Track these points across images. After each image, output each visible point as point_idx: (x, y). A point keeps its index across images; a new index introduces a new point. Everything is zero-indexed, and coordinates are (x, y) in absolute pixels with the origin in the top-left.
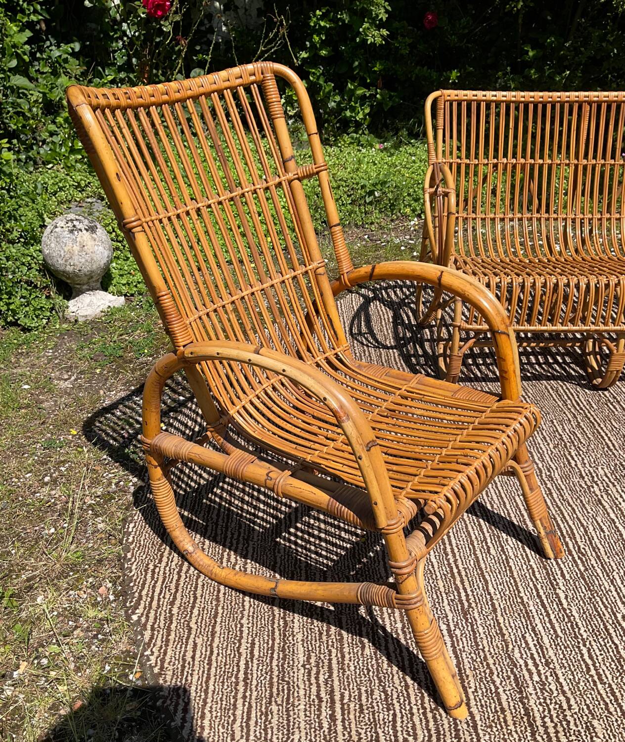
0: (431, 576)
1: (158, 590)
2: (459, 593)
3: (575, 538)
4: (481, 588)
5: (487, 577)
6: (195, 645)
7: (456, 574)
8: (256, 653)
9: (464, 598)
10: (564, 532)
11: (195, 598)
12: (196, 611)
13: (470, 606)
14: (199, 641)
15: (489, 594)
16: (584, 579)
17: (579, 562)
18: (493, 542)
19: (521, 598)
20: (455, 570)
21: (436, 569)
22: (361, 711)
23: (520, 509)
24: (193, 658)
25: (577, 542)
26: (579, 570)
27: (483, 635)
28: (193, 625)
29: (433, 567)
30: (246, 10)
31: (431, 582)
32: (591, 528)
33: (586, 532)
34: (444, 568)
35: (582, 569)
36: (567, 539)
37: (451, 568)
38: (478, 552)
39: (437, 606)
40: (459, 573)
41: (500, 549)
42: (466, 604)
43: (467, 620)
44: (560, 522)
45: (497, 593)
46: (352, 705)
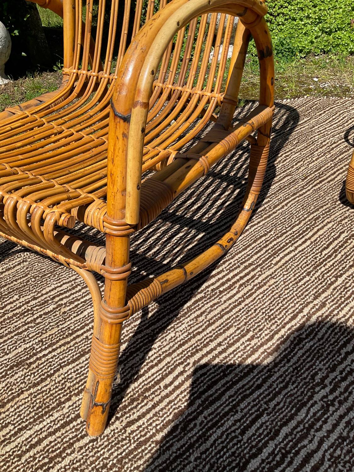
0: (61, 321)
3: (207, 408)
4: (61, 361)
7: (74, 336)
10: (210, 392)
18: (139, 340)
20: (79, 333)
21: (75, 319)
23: (215, 339)
25: (202, 412)
26: (154, 435)
29: (75, 317)
31: (51, 324)
32: (238, 416)
33: (226, 414)
34: (79, 323)
39: (18, 342)
41: (133, 350)
44: (223, 381)
45: (63, 376)
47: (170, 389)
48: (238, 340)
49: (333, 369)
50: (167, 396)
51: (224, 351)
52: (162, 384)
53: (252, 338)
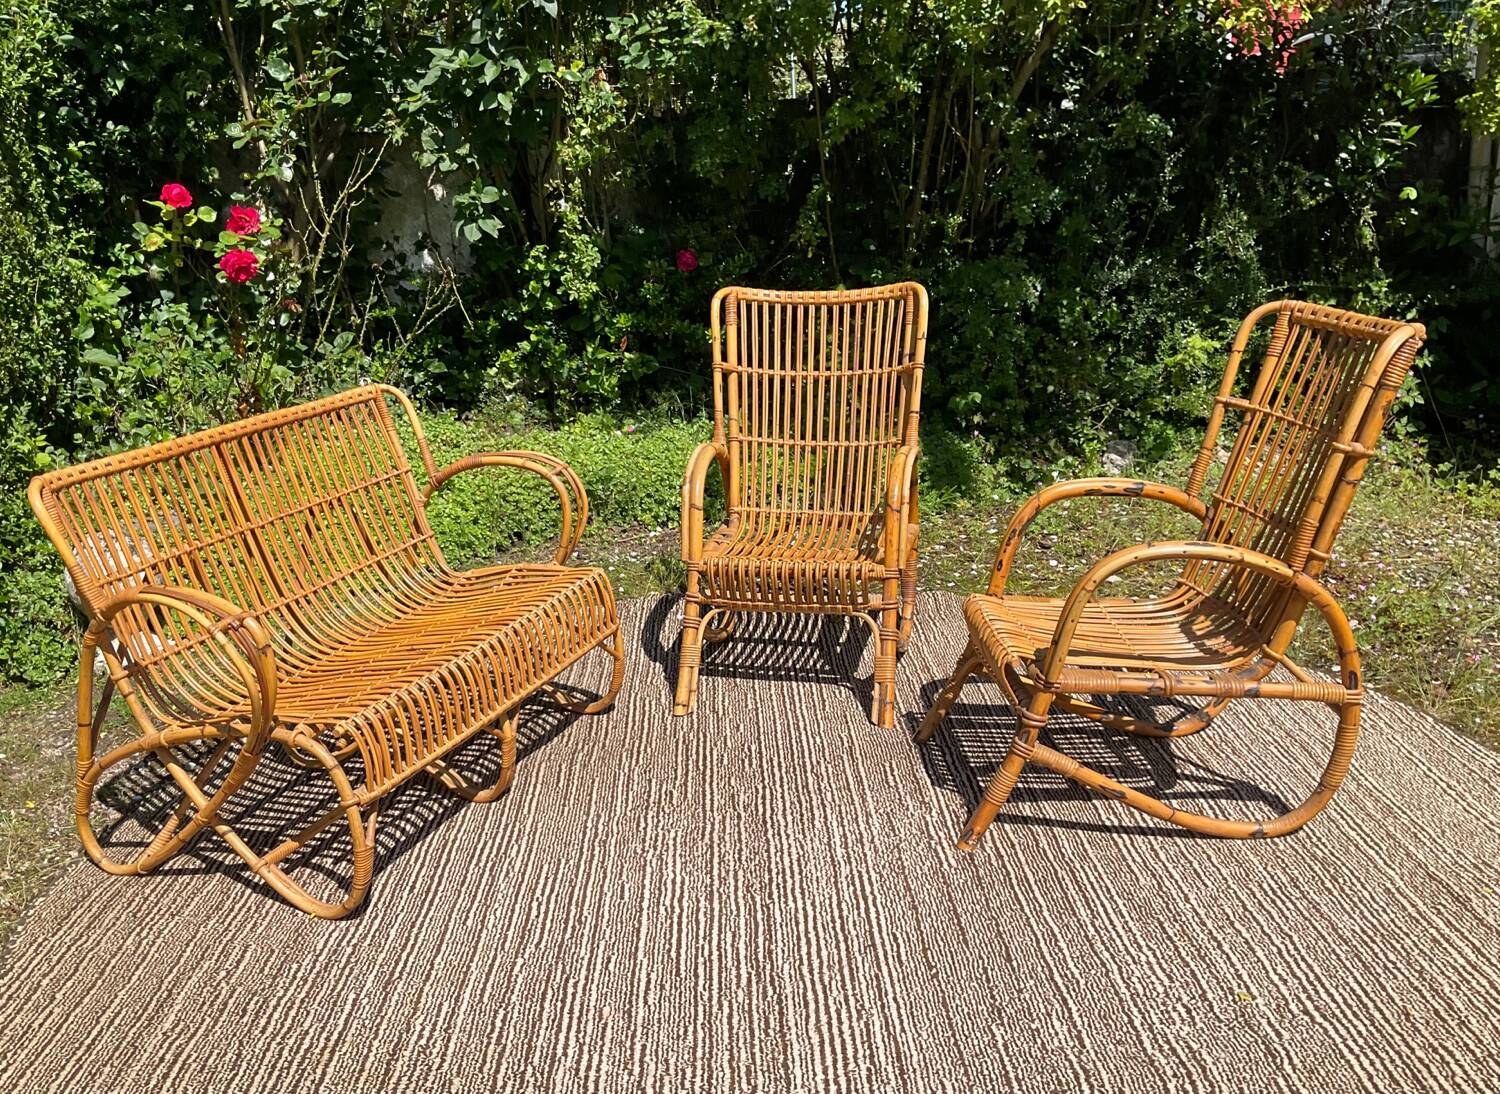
1: (35, 962)
2: (397, 964)
4: (426, 961)
5: (443, 948)
6: (51, 1012)
8: (117, 1022)
9: (399, 969)
11: (76, 970)
12: (69, 984)
13: (400, 978)
14: (57, 1010)
15: (432, 965)
16: (560, 947)
17: (569, 930)
19: (469, 967)
22: (201, 1071)
24: (41, 1025)
27: (393, 1003)
28: (59, 996)
30: (454, 247)
35: (568, 936)
36: (573, 908)
37: (408, 939)
38: (451, 925)
40: (413, 946)
42: (397, 975)
43: (385, 988)
46: (194, 1065)
47: (542, 916)
48: (558, 869)
49: (644, 841)
50: (545, 919)
51: (555, 880)
52: (533, 917)
53: (567, 861)
